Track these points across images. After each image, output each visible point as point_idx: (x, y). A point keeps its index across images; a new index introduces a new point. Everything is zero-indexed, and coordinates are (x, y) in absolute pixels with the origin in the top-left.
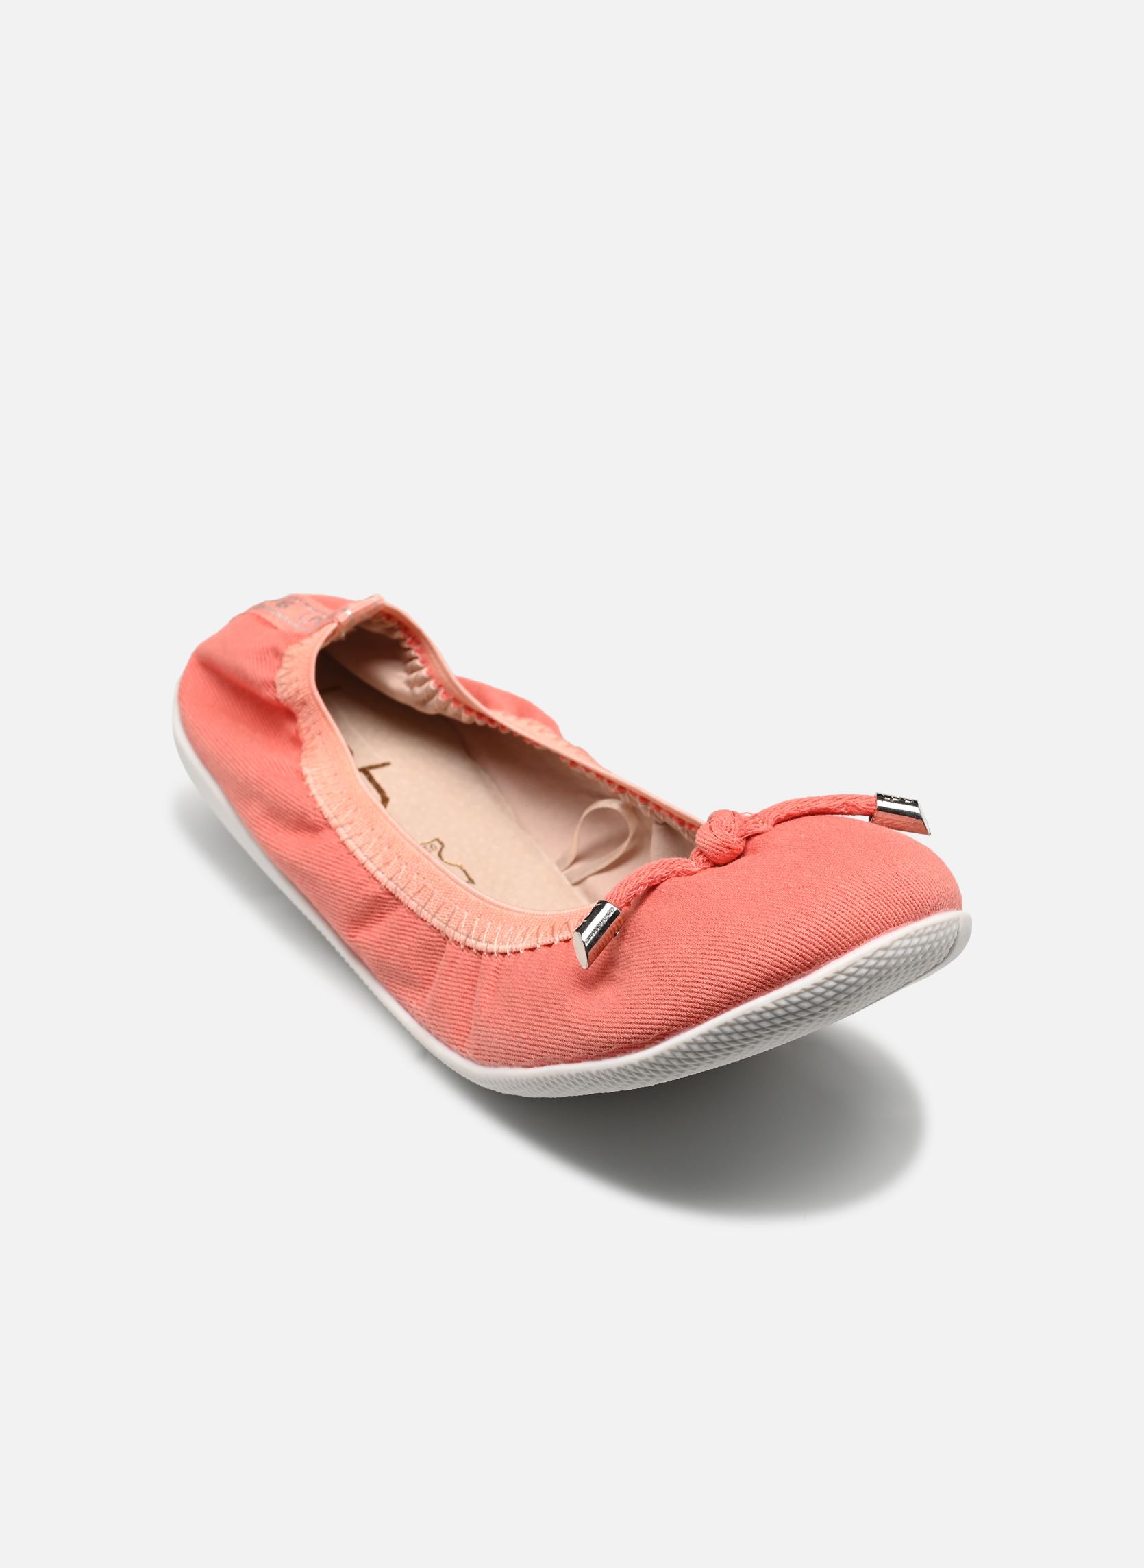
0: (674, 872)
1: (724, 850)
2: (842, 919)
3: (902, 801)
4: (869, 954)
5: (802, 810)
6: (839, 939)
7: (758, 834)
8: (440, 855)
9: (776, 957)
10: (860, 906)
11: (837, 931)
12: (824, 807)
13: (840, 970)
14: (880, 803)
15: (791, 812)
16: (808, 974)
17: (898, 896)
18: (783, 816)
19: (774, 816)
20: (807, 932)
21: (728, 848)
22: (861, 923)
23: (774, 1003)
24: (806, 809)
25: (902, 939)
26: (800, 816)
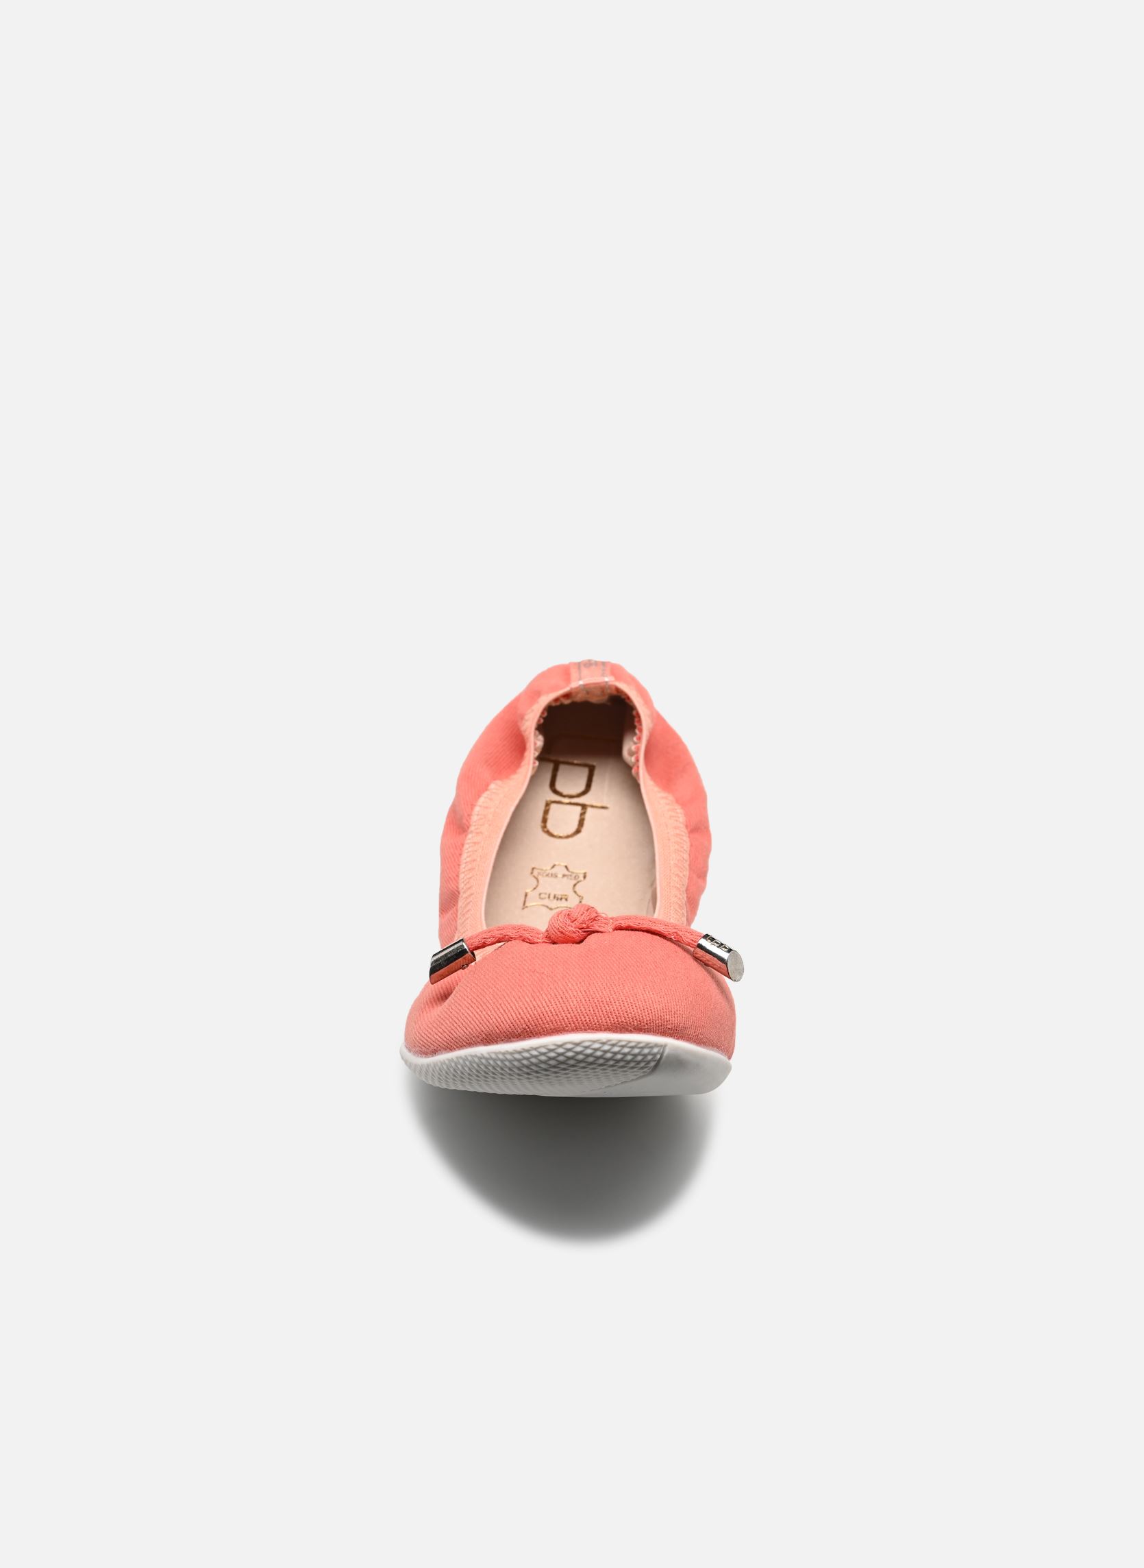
0: (521, 936)
1: (559, 933)
2: (552, 1010)
3: (721, 945)
4: (560, 1043)
5: (641, 926)
6: (543, 1023)
7: (598, 932)
8: (575, 885)
9: (499, 1019)
10: (572, 1005)
11: (545, 1017)
12: (659, 930)
13: (535, 1046)
14: (704, 942)
15: (632, 925)
16: (515, 1041)
17: (608, 1009)
18: (624, 925)
19: (618, 923)
20: (524, 1009)
21: (562, 933)
22: (565, 1018)
23: (488, 1053)
24: (646, 925)
25: (594, 1042)
26: (638, 931)
